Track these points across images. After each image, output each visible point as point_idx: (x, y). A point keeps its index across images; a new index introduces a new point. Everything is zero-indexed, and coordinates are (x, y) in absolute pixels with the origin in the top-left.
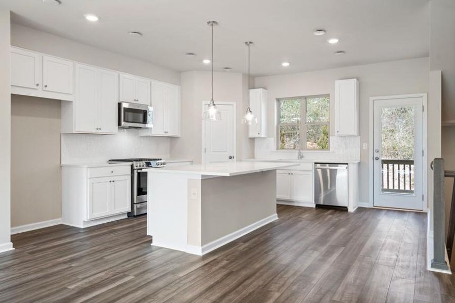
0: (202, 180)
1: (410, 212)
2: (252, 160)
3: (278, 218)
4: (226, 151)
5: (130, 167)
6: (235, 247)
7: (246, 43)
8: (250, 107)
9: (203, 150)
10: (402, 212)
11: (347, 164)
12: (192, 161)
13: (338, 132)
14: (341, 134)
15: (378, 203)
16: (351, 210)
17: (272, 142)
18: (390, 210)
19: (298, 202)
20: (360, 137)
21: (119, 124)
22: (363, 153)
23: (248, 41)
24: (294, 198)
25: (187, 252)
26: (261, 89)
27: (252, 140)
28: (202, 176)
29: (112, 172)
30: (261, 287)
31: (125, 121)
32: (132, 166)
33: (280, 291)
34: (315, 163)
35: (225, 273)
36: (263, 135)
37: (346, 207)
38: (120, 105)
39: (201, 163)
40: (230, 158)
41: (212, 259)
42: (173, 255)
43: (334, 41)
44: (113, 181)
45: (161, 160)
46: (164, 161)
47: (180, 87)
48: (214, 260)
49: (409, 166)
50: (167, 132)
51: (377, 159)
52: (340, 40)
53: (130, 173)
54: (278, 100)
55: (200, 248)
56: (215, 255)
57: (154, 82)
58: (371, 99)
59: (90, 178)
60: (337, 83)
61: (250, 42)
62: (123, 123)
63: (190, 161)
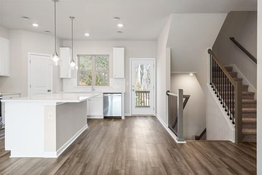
0: (56, 106)
1: (148, 116)
2: (62, 92)
3: (88, 127)
4: (46, 87)
6: (76, 148)
7: (71, 17)
8: (73, 59)
9: (29, 86)
10: (145, 117)
11: (121, 93)
12: (20, 94)
13: (115, 76)
14: (117, 77)
15: (134, 113)
16: (123, 118)
17: (75, 81)
18: (140, 116)
19: (93, 116)
20: (125, 79)
22: (127, 88)
23: (72, 16)
24: (92, 114)
25: (44, 157)
26: (69, 48)
27: (62, 79)
28: (57, 103)
30: (111, 169)
33: (123, 169)
34: (104, 93)
35: (82, 165)
36: (70, 77)
37: (120, 117)
39: (27, 96)
40: (49, 91)
41: (66, 158)
42: (34, 162)
43: (120, 25)
47: (9, 40)
48: (68, 158)
49: (143, 94)
51: (133, 90)
52: (124, 25)
54: (78, 56)
55: (56, 153)
56: (66, 155)
58: (131, 59)
60: (114, 49)
61: (73, 17)
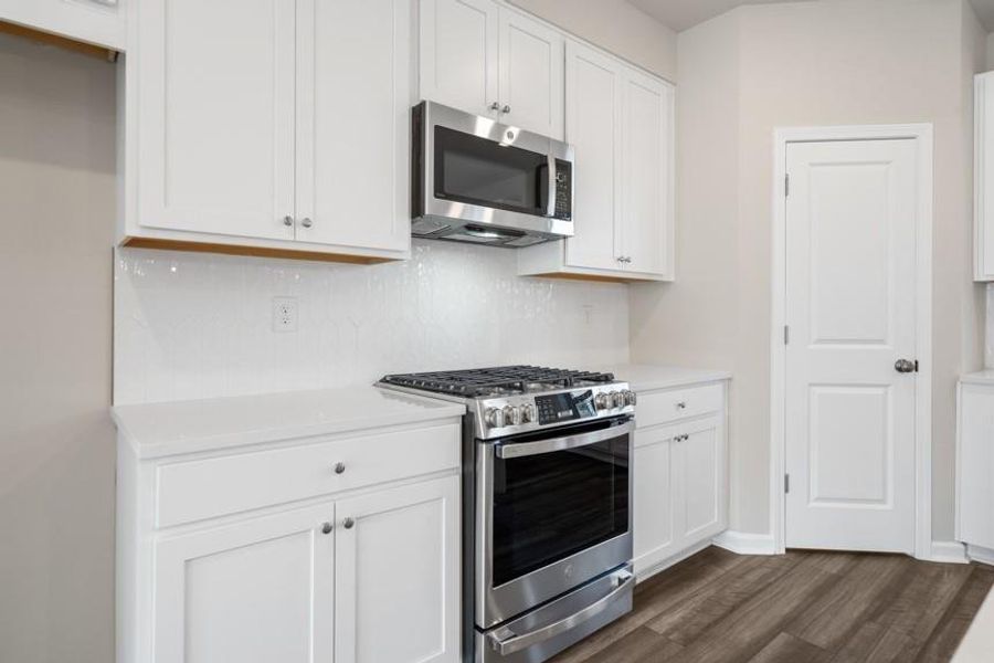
4: (881, 342)
5: (455, 429)
9: (777, 336)
12: (730, 379)
21: (417, 209)
27: (984, 286)
29: (339, 470)
31: (440, 192)
32: (467, 423)
38: (418, 113)
40: (905, 369)
44: (349, 525)
45: (607, 379)
46: (625, 386)
47: (672, 89)
50: (628, 260)
53: (458, 463)
57: (576, 47)
59: (161, 529)
62: (430, 203)
63: (723, 380)
